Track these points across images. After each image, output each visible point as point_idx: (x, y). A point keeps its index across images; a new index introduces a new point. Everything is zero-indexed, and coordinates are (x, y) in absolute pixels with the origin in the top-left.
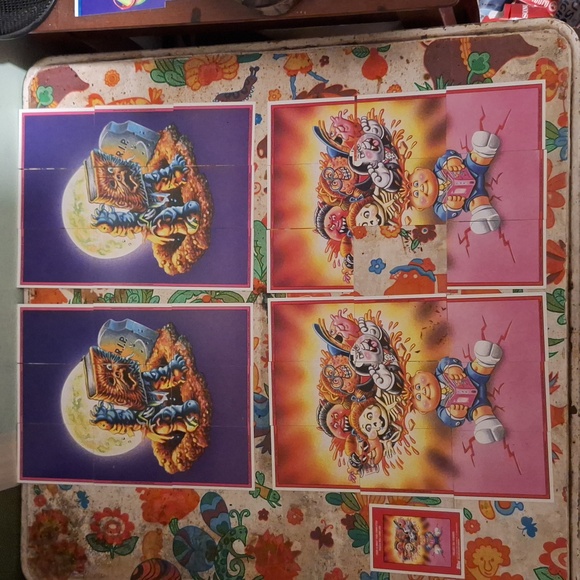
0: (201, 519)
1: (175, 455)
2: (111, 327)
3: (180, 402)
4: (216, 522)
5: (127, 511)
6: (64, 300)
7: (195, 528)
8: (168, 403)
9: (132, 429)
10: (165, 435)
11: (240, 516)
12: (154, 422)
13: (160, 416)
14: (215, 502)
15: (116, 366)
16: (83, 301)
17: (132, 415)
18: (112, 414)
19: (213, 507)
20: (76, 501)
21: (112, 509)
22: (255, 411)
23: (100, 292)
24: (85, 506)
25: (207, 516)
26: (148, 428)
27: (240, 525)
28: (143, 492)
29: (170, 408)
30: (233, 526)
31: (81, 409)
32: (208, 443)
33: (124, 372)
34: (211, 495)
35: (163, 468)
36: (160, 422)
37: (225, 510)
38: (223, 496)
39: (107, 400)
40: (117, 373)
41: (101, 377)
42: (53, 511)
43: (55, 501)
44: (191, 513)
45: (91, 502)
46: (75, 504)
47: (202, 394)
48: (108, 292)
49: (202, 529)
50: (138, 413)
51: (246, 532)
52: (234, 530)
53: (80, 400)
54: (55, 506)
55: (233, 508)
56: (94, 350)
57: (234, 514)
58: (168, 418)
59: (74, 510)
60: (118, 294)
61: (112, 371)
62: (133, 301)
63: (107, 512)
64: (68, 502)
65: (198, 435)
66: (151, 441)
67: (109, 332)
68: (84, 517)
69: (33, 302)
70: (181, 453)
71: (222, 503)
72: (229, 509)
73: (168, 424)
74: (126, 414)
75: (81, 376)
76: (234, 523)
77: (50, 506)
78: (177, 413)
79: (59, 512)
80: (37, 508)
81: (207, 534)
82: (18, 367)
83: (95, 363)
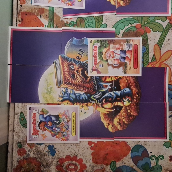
0: (131, 161)
1: (116, 120)
2: (74, 42)
3: (119, 89)
4: (141, 163)
5: (82, 157)
6: (42, 25)
7: (127, 167)
8: (111, 90)
9: (87, 105)
10: (109, 109)
11: (157, 159)
12: (102, 101)
13: (105, 98)
14: (141, 150)
15: (77, 67)
16: (55, 25)
17: (86, 97)
18: (74, 97)
19: (140, 154)
20: (47, 151)
21: (72, 156)
22: (169, 95)
23: (67, 20)
24: (53, 155)
25: (135, 160)
26: (97, 104)
27: (157, 164)
28: (93, 145)
29: (112, 93)
30: (152, 166)
31: (52, 94)
32: (138, 113)
33: (82, 70)
34: (138, 147)
35: (107, 129)
36: (105, 101)
37: (147, 156)
38: (146, 147)
39: (70, 88)
40: (77, 71)
41: (66, 73)
42: (31, 158)
43: (32, 152)
44: (125, 158)
45: (57, 152)
46: (47, 153)
47: (134, 84)
48: (72, 20)
49: (132, 168)
50: (91, 96)
51: (161, 169)
52: (153, 167)
53: (51, 88)
54: (32, 155)
55: (153, 154)
56: (61, 57)
57: (153, 158)
58: (110, 99)
59: (46, 157)
60: (79, 21)
61: (74, 70)
62: (89, 27)
63: (68, 157)
64: (41, 152)
65: (132, 108)
66: (99, 112)
67: (73, 45)
68: (52, 161)
69: (20, 25)
70: (120, 119)
71: (145, 151)
72: (150, 155)
73: (111, 102)
74: (83, 96)
75: (53, 73)
76: (153, 163)
77: (29, 155)
78: (117, 96)
79: (35, 159)
80: (20, 156)
81: (135, 170)
82: (9, 68)
83: (63, 65)
